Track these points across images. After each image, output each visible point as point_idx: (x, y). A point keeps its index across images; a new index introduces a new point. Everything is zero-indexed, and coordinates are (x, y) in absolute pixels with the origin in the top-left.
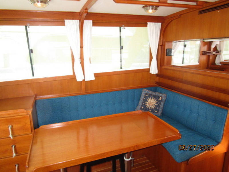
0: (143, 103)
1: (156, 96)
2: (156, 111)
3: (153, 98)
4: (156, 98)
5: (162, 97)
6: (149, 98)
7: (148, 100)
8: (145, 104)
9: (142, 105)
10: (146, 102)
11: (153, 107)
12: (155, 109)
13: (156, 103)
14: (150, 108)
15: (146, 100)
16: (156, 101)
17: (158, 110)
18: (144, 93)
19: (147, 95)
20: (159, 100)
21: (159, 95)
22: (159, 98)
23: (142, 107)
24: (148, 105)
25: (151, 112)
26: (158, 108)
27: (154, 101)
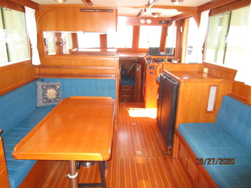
0: (43, 95)
1: (52, 85)
2: (58, 100)
3: (51, 88)
4: (54, 87)
5: (58, 85)
6: (48, 90)
7: (47, 91)
8: (46, 97)
9: (44, 99)
10: (46, 94)
11: (54, 97)
12: (57, 98)
13: (56, 92)
14: (52, 99)
15: (45, 92)
16: (55, 90)
17: (59, 98)
18: (40, 85)
19: (44, 87)
20: (57, 88)
21: (54, 84)
22: (56, 87)
23: (45, 101)
24: (50, 97)
25: (54, 102)
26: (59, 96)
27: (54, 91)
